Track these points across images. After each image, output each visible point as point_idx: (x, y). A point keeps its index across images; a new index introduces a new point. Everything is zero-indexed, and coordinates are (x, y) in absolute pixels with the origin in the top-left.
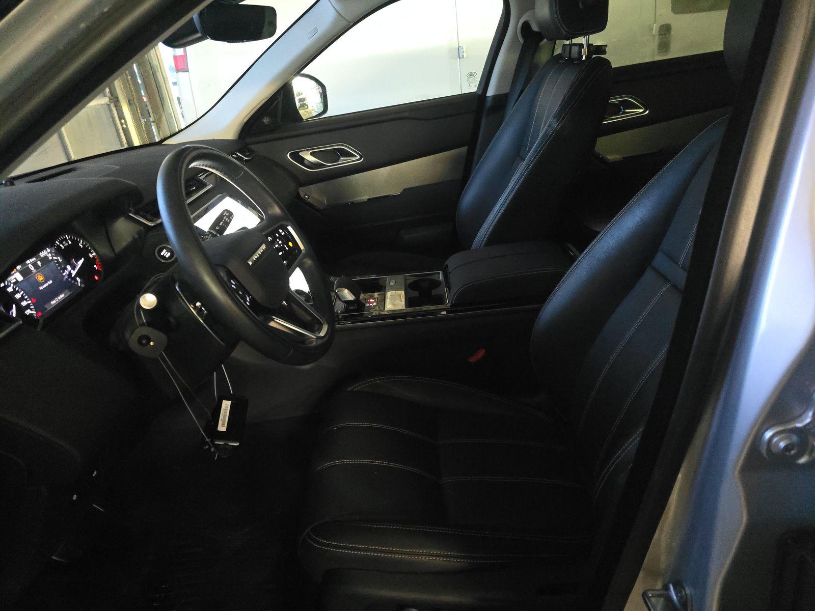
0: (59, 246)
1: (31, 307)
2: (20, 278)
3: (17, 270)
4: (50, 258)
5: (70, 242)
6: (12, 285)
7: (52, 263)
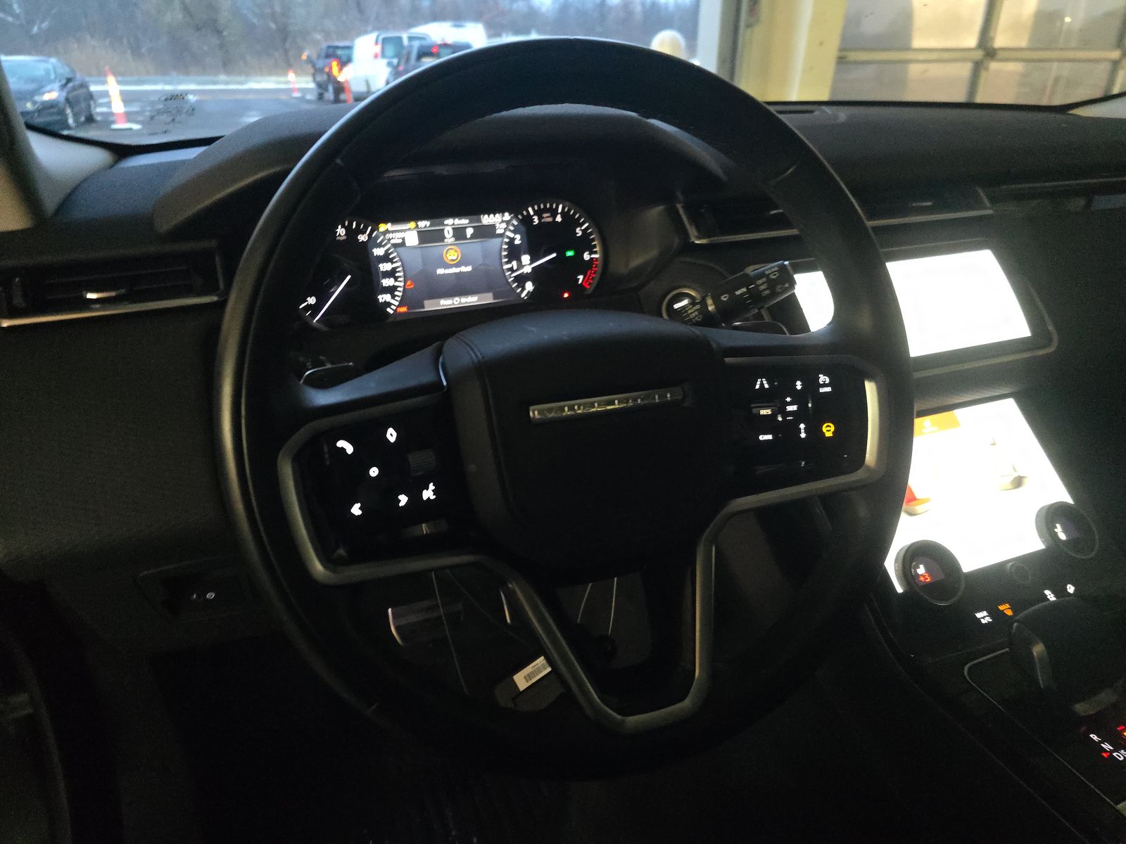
0: (529, 218)
1: (396, 293)
2: (412, 239)
3: (417, 226)
4: (499, 231)
5: (559, 219)
6: (389, 246)
7: (498, 240)
